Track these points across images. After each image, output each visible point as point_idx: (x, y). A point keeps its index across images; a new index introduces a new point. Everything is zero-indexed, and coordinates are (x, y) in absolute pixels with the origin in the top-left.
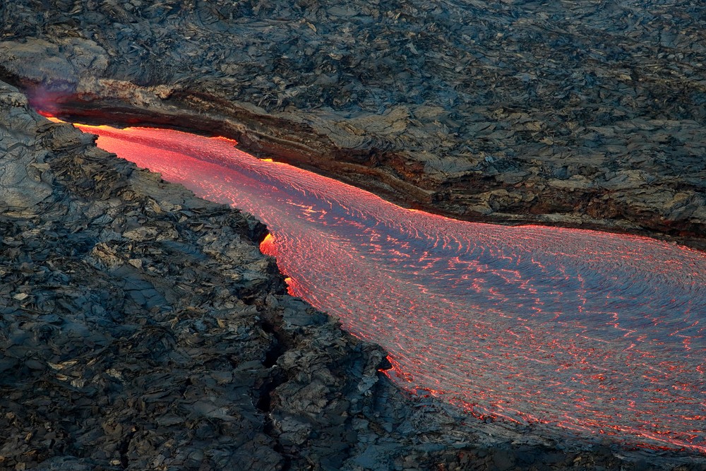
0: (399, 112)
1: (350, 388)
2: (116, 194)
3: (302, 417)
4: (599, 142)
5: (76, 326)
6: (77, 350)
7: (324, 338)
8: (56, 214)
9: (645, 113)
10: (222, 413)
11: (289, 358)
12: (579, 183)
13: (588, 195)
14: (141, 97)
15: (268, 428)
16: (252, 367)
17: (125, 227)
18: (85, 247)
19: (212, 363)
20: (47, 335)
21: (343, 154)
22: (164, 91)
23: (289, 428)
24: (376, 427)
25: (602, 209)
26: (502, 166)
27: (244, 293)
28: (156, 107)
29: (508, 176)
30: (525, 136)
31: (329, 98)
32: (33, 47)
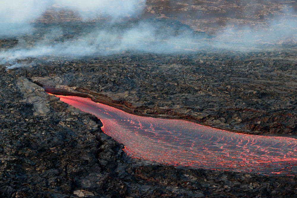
0: (127, 92)
1: (116, 153)
2: (64, 111)
3: (106, 160)
4: (170, 99)
5: (56, 140)
6: (55, 145)
7: (110, 142)
8: (51, 115)
9: (180, 92)
10: (88, 159)
11: (103, 147)
12: (166, 108)
13: (168, 110)
14: (69, 89)
15: (98, 162)
16: (94, 148)
17: (66, 118)
18: (57, 122)
19: (86, 148)
20: (49, 142)
21: (114, 102)
22: (75, 88)
23: (103, 162)
24: (122, 162)
25: (171, 113)
26: (149, 104)
27: (92, 132)
28: (73, 92)
29: (150, 106)
30: (154, 97)
31: (111, 89)
32: (46, 78)
